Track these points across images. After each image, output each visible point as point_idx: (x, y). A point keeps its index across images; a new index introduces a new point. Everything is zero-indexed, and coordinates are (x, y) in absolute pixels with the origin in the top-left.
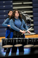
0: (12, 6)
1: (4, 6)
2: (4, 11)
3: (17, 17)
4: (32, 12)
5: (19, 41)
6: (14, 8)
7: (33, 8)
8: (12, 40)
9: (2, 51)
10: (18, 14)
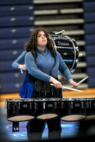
0: (31, 18)
1: (13, 19)
2: (14, 31)
3: (42, 46)
4: (81, 32)
5: (50, 106)
6: (37, 23)
7: (86, 23)
8: (33, 103)
9: (7, 127)
10: (46, 39)
